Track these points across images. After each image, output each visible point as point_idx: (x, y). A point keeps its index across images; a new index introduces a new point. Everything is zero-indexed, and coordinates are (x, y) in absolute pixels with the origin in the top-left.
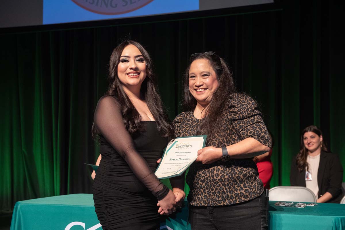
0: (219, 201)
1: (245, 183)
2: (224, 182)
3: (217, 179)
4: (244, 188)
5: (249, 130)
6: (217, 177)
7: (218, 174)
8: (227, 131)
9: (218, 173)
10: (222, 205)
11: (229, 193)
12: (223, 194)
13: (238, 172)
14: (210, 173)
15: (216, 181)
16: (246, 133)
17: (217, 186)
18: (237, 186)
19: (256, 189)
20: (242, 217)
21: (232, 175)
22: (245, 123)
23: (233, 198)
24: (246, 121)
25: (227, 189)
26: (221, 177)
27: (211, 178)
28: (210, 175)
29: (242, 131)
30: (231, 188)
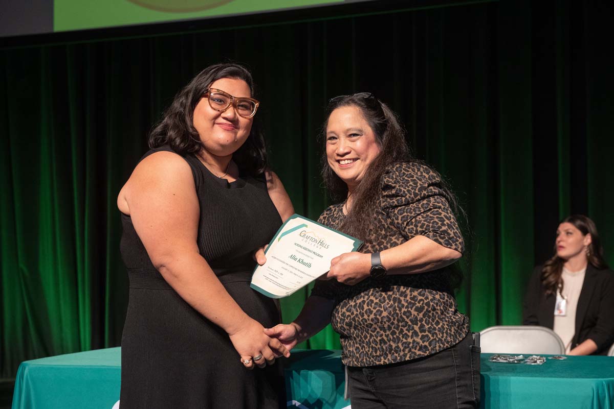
0: (377, 356)
1: (424, 323)
2: (381, 323)
3: (369, 319)
4: (421, 332)
5: (420, 222)
6: (369, 316)
7: (369, 309)
8: (381, 231)
9: (370, 307)
10: (382, 365)
11: (392, 343)
12: (382, 345)
13: (406, 304)
14: (358, 309)
15: (368, 322)
16: (415, 228)
17: (371, 331)
18: (407, 330)
19: (445, 335)
20: (420, 387)
21: (395, 310)
22: (412, 211)
23: (400, 351)
24: (413, 208)
25: (388, 335)
26: (375, 314)
27: (359, 318)
28: (358, 313)
29: (407, 227)
30: (396, 333)
